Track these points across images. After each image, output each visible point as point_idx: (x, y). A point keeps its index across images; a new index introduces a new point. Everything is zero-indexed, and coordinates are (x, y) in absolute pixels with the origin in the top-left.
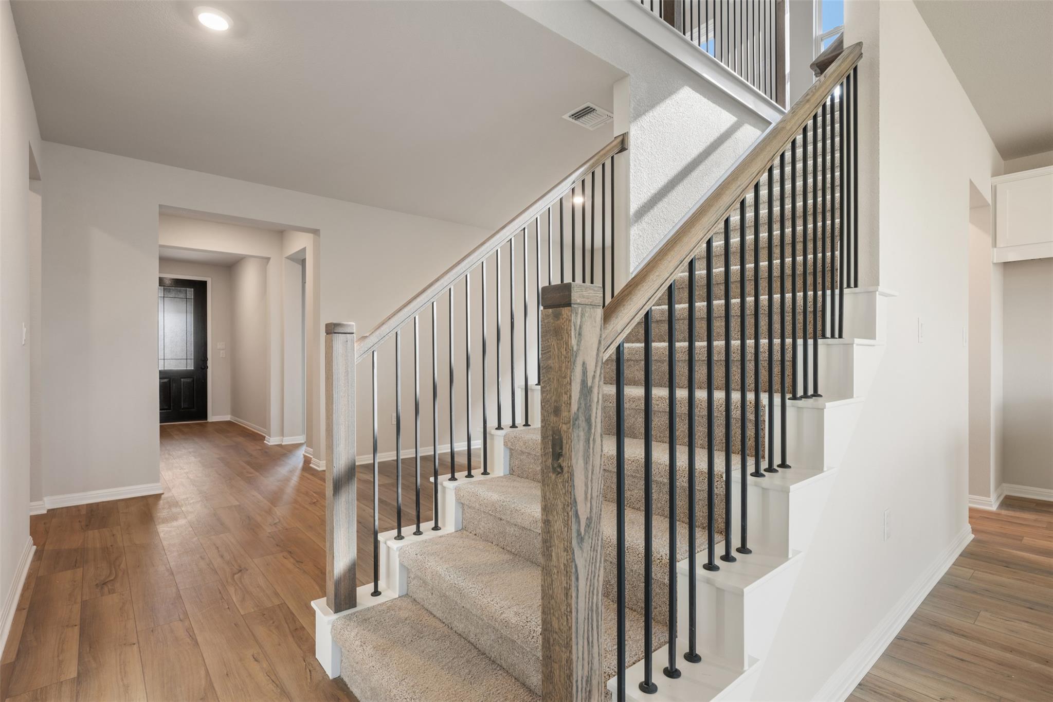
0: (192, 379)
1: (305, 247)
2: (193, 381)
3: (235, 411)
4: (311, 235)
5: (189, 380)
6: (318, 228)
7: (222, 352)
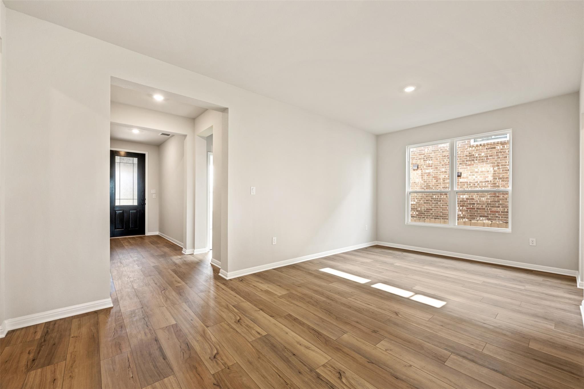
0: (136, 211)
1: (213, 126)
2: (137, 211)
3: (161, 230)
4: (220, 114)
5: (134, 211)
6: (227, 107)
7: (154, 195)
